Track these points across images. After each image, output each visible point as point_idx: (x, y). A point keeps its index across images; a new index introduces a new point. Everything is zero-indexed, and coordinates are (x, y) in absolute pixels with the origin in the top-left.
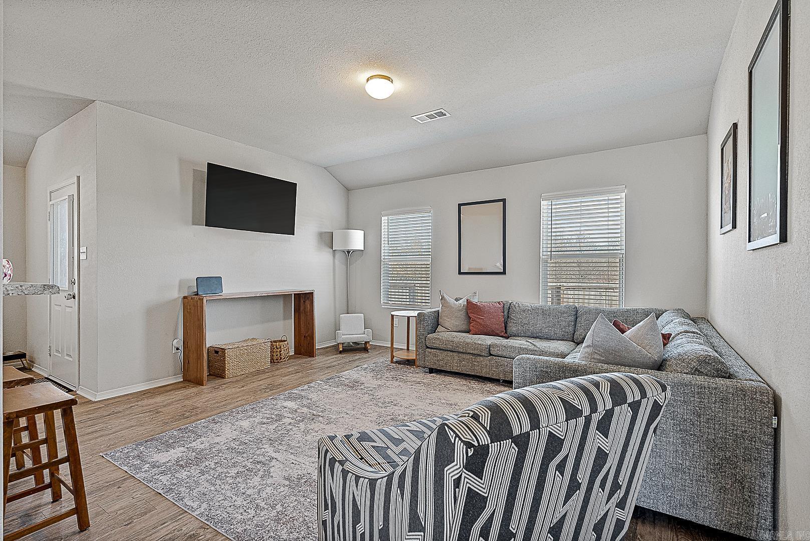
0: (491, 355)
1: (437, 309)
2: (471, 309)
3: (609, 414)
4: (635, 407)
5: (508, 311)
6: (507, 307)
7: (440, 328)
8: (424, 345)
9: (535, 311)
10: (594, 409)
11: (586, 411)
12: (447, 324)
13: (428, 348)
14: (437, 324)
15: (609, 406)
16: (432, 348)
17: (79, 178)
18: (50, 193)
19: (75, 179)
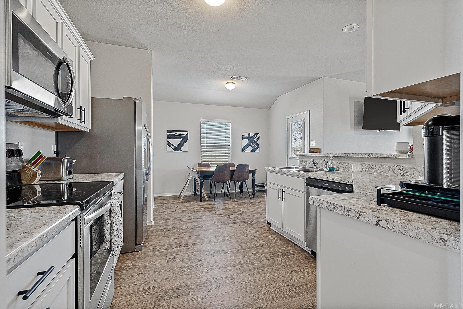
17: (309, 111)
18: (288, 119)
19: (308, 112)
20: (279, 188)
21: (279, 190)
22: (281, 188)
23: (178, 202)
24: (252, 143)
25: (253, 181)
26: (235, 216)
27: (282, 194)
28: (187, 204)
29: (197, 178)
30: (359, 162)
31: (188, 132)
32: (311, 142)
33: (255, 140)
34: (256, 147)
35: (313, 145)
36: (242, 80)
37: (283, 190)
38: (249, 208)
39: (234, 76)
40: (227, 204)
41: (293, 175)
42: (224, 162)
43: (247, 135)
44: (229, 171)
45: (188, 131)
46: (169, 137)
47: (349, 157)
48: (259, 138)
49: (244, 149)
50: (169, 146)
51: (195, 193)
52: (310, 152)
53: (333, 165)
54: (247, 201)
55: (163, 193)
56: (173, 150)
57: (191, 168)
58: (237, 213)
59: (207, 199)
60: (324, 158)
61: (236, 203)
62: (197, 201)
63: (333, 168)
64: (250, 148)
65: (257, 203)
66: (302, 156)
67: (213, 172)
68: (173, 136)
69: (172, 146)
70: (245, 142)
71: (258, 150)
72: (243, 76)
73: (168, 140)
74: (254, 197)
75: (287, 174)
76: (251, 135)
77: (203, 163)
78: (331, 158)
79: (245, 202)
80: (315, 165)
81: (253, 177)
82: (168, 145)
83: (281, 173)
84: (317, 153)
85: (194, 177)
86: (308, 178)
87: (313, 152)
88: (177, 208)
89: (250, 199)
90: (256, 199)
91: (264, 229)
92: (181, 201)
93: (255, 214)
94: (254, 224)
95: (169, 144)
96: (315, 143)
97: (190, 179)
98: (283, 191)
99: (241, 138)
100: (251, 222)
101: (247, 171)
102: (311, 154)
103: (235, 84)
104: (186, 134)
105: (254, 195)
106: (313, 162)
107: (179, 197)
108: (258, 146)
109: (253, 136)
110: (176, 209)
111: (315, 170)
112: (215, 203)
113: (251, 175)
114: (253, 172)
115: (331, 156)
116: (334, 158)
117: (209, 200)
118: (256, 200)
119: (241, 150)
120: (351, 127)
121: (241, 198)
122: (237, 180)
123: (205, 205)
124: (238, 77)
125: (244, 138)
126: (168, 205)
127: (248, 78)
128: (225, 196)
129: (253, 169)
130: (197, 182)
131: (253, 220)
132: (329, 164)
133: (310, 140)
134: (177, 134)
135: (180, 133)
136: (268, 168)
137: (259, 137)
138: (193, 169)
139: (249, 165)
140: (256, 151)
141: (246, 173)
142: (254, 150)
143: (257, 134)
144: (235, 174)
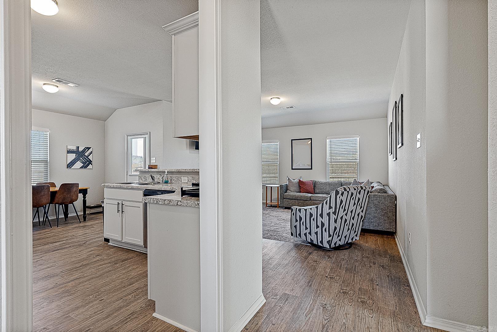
0: (311, 200)
1: (286, 184)
2: (300, 183)
3: (360, 191)
4: (365, 190)
5: (315, 184)
6: (314, 182)
7: (288, 191)
8: (283, 198)
9: (325, 184)
10: (358, 189)
11: (357, 189)
12: (291, 190)
13: (284, 199)
14: (287, 189)
15: (360, 189)
16: (286, 199)
20: (118, 202)
21: (118, 204)
22: (120, 202)
24: (81, 158)
25: (85, 202)
26: (62, 242)
27: (121, 208)
30: (186, 176)
33: (86, 154)
34: (87, 163)
35: (153, 162)
36: (69, 84)
37: (122, 203)
38: (80, 232)
39: (58, 79)
40: (46, 233)
41: (132, 189)
42: (37, 182)
43: (74, 148)
44: (48, 192)
47: (179, 172)
48: (91, 153)
52: (149, 168)
53: (168, 179)
54: (77, 225)
58: (63, 239)
60: (161, 173)
61: (60, 230)
63: (168, 181)
64: (79, 164)
65: (90, 225)
66: (141, 172)
70: (72, 157)
71: (90, 167)
72: (70, 81)
74: (85, 220)
75: (127, 188)
76: (81, 149)
78: (166, 173)
79: (72, 227)
80: (153, 179)
81: (84, 197)
83: (121, 188)
84: (155, 169)
86: (146, 190)
87: (152, 168)
89: (80, 222)
90: (88, 221)
91: (101, 246)
93: (89, 236)
94: (88, 245)
96: (155, 160)
98: (122, 205)
99: (66, 152)
100: (84, 244)
101: (76, 191)
102: (150, 170)
103: (57, 87)
105: (85, 218)
106: (151, 176)
108: (90, 162)
109: (83, 150)
111: (152, 183)
113: (80, 195)
114: (84, 192)
115: (166, 171)
116: (169, 173)
118: (88, 223)
119: (66, 166)
120: (186, 147)
121: (67, 223)
122: (61, 203)
124: (64, 81)
125: (69, 152)
127: (78, 85)
128: (40, 225)
129: (84, 188)
131: (87, 242)
132: (164, 178)
133: (151, 157)
136: (106, 184)
137: (92, 151)
139: (78, 184)
140: (87, 168)
141: (75, 193)
142: (85, 167)
143: (89, 148)
144: (57, 195)
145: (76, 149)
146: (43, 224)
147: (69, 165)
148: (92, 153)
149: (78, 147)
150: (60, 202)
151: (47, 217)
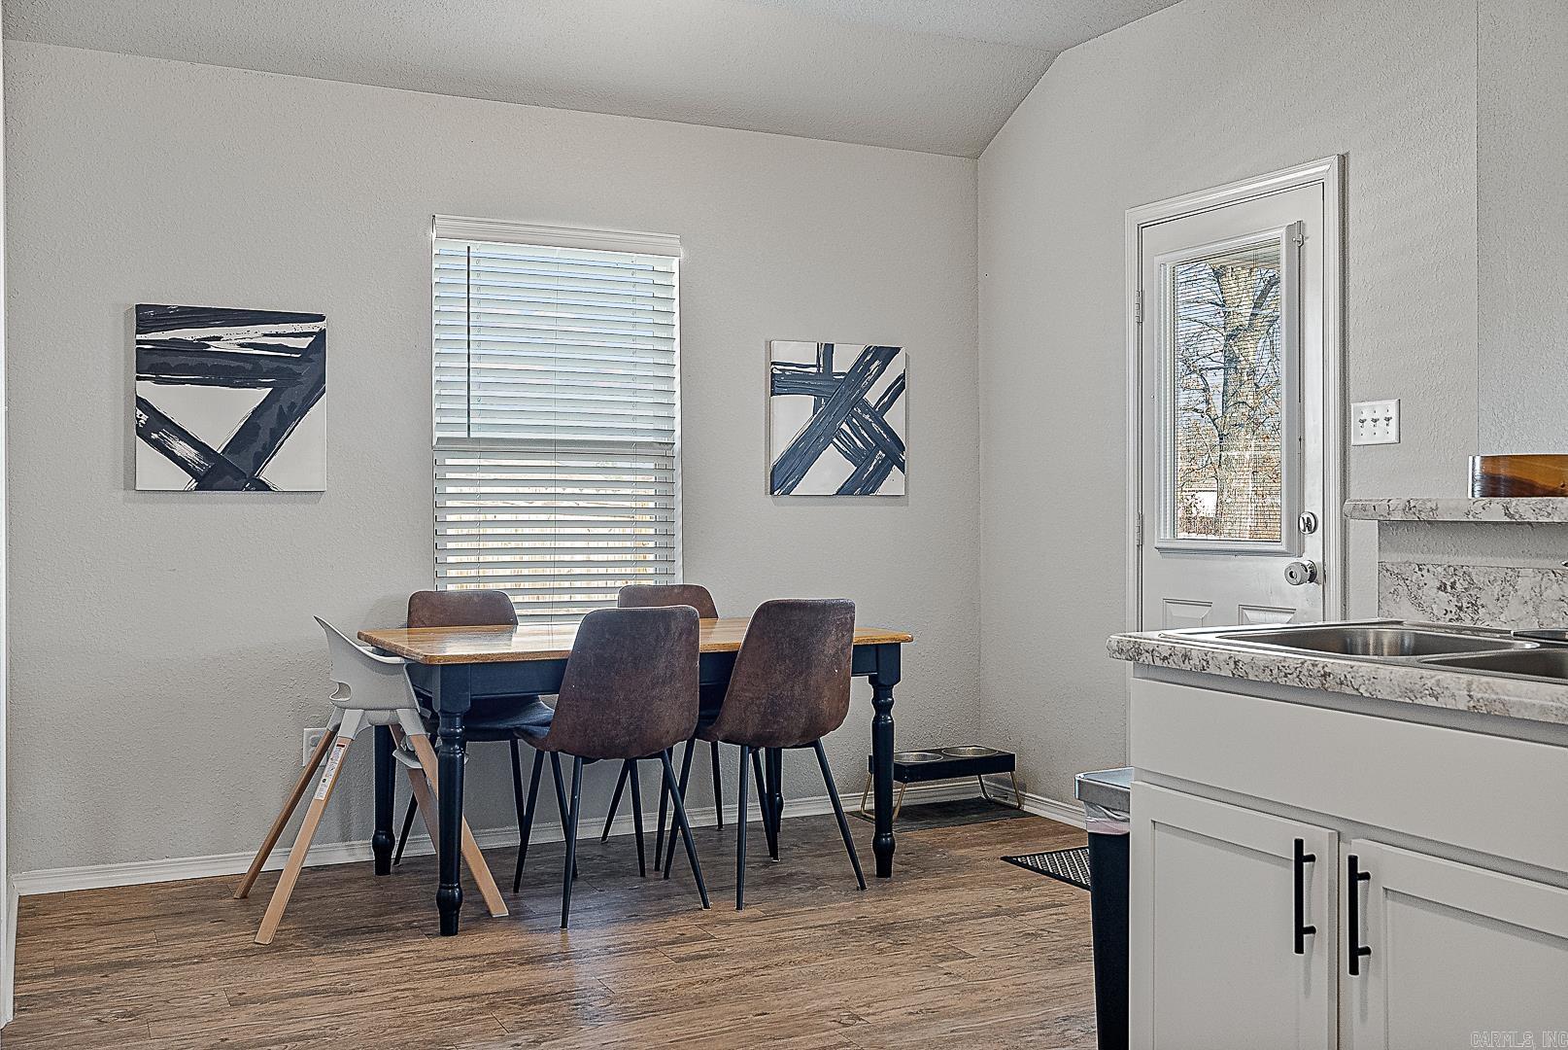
17: (1343, 160)
18: (1141, 227)
19: (1327, 168)
20: (1300, 843)
21: (1301, 858)
22: (1317, 841)
23: (241, 939)
24: (844, 426)
25: (882, 733)
28: (328, 967)
29: (412, 727)
31: (321, 325)
32: (1362, 410)
33: (872, 397)
34: (879, 458)
35: (1378, 437)
37: (1351, 859)
40: (683, 951)
42: (620, 584)
43: (803, 354)
44: (691, 657)
45: (321, 318)
46: (156, 363)
48: (899, 387)
49: (784, 476)
50: (156, 444)
51: (382, 848)
54: (841, 908)
55: (102, 857)
56: (185, 480)
57: (349, 634)
59: (498, 906)
62: (409, 925)
64: (831, 468)
67: (551, 671)
68: (193, 361)
69: (182, 449)
70: (795, 413)
71: (894, 482)
73: (148, 390)
74: (884, 871)
76: (843, 362)
77: (451, 588)
81: (882, 705)
82: (143, 432)
85: (383, 718)
87: (1522, 488)
88: (243, 1016)
89: (863, 887)
90: (906, 885)
92: (265, 935)
95: (155, 428)
96: (1393, 423)
97: (347, 731)
98: (1354, 876)
99: (762, 383)
101: (836, 660)
104: (304, 343)
105: (884, 854)
107: (253, 889)
108: (894, 451)
109: (857, 365)
110: (227, 1022)
112: (577, 939)
113: (861, 690)
114: (882, 662)
117: (516, 915)
119: (762, 480)
123: (493, 966)
125: (783, 381)
126: (150, 975)
129: (885, 633)
130: (412, 755)
134: (230, 339)
135: (255, 333)
137: (902, 377)
138: (369, 640)
139: (849, 608)
140: (881, 491)
141: (830, 671)
142: (862, 485)
143: (886, 354)
144: (738, 681)
145: (818, 366)
146: (657, 868)
147: (784, 469)
148: (903, 386)
149: (830, 348)
150: (750, 732)
151: (679, 818)
